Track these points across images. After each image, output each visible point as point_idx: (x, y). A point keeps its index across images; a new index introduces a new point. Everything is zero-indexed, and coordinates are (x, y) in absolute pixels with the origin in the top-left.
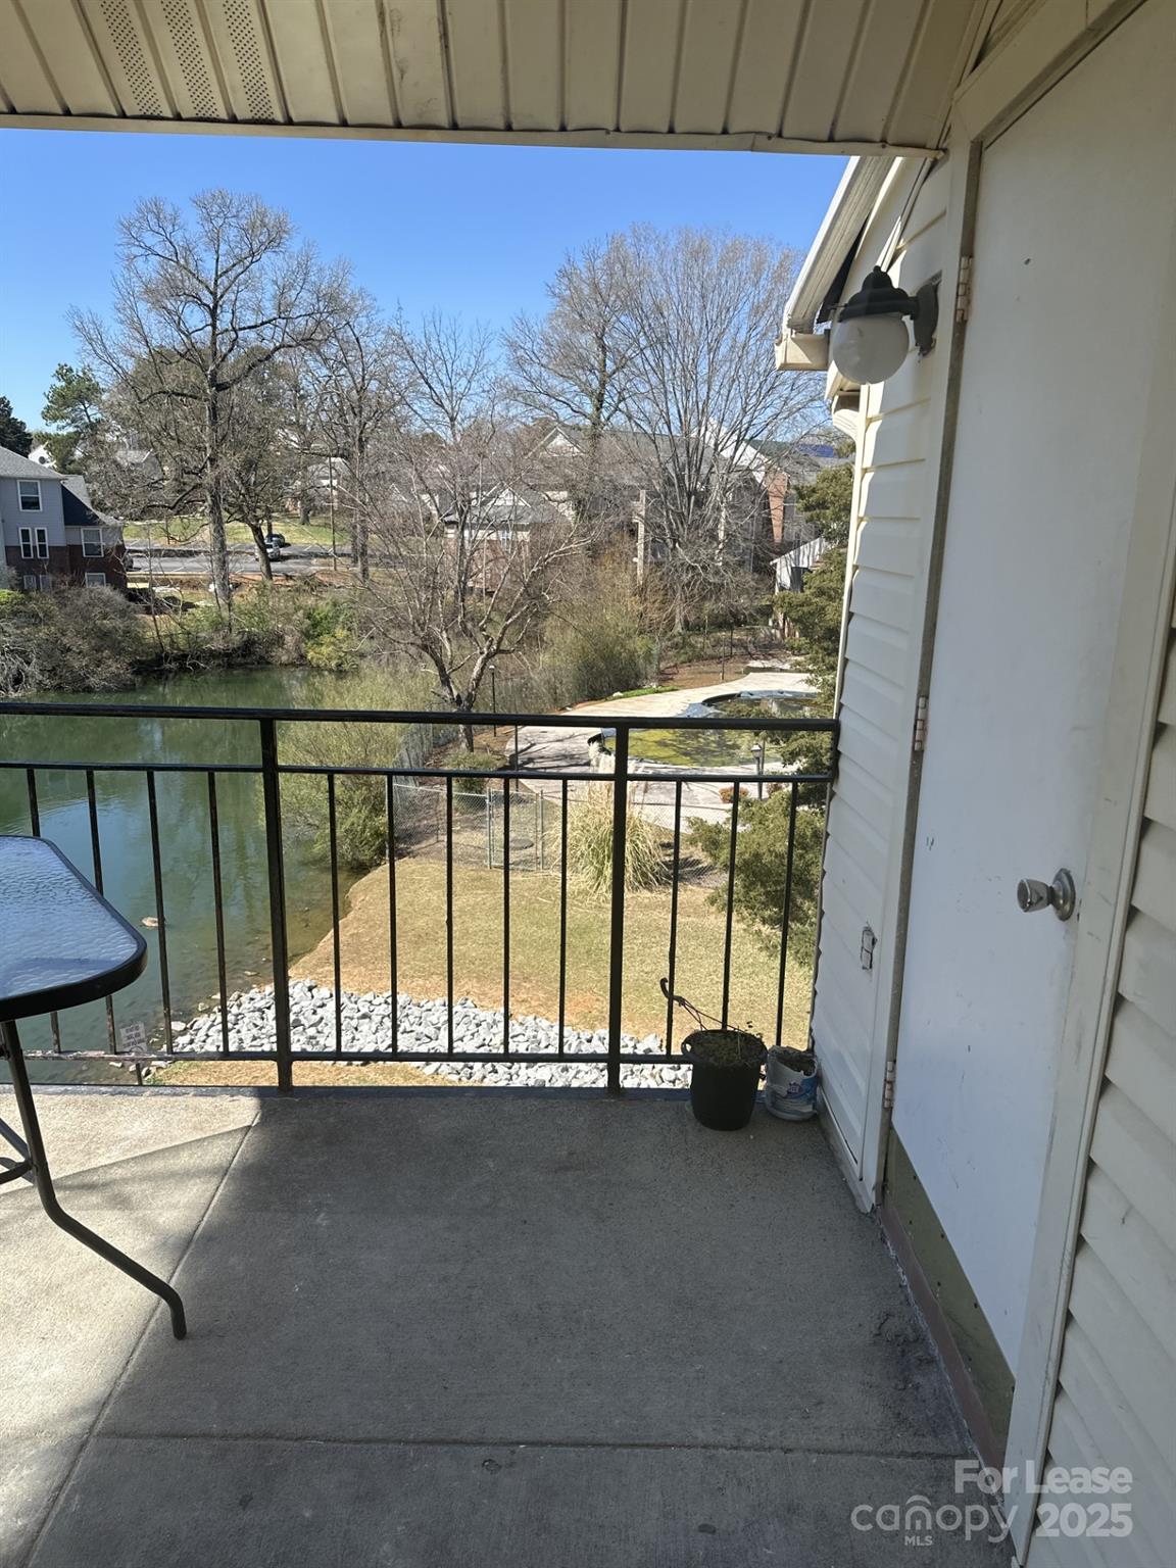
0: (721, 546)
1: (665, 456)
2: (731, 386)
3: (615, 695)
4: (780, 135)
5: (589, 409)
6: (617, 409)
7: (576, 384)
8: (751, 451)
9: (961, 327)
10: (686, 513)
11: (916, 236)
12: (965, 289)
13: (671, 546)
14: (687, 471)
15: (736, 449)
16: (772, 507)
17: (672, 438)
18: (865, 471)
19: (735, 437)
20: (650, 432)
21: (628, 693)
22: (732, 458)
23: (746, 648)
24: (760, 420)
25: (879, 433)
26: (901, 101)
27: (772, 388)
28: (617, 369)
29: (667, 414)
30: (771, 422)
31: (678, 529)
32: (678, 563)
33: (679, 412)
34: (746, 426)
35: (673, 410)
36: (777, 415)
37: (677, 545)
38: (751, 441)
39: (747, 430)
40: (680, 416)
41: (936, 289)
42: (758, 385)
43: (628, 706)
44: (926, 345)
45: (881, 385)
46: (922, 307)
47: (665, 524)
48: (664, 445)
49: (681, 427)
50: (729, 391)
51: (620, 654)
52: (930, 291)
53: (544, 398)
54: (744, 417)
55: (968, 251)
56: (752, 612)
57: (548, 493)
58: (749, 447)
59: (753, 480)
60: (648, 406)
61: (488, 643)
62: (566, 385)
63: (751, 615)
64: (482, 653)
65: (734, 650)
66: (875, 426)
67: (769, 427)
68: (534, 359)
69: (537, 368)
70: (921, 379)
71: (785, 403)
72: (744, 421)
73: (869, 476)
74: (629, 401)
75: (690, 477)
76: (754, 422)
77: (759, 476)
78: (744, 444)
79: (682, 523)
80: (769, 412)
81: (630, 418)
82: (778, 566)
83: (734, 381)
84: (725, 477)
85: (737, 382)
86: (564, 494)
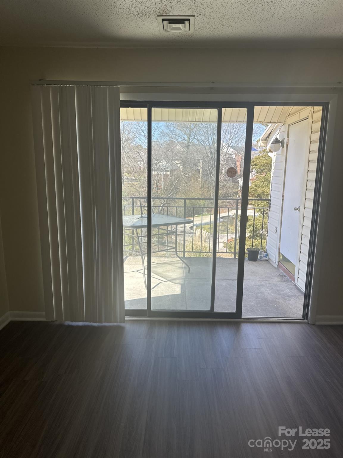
0: (223, 176)
1: (208, 151)
2: (226, 132)
3: (195, 216)
4: (264, 122)
5: (187, 139)
6: (194, 138)
7: (183, 132)
8: (232, 150)
9: (287, 146)
10: (214, 166)
11: (281, 132)
12: (288, 142)
13: (210, 175)
14: (214, 155)
15: (228, 149)
16: (237, 165)
17: (210, 146)
18: (274, 162)
19: (227, 146)
20: (203, 144)
21: (199, 215)
22: (227, 151)
23: (231, 203)
24: (234, 141)
25: (276, 157)
26: (279, 118)
27: (237, 132)
28: (195, 128)
29: (209, 140)
30: (237, 142)
31: (211, 171)
32: (212, 180)
33: (212, 139)
34: (230, 143)
35: (210, 139)
36: (239, 140)
37: (211, 175)
38: (232, 147)
39: (230, 144)
40: (212, 140)
41: (284, 140)
42: (233, 132)
43: (199, 219)
44: (283, 147)
45: (276, 152)
46: (282, 142)
47: (208, 169)
48: (207, 148)
49: (212, 143)
50: (226, 133)
51: (197, 205)
52: (283, 140)
53: (174, 136)
54: (230, 140)
55: (288, 137)
56: (233, 193)
57: (175, 161)
58: (231, 149)
59: (232, 157)
60: (203, 138)
61: (164, 201)
62: (180, 132)
63: (232, 194)
64: (162, 204)
65: (228, 204)
66: (275, 156)
67: (237, 143)
68: (171, 125)
69: (173, 128)
70: (282, 151)
71: (241, 136)
72: (230, 142)
73: (275, 163)
74: (198, 136)
75: (215, 156)
76: (233, 142)
77: (234, 156)
78: (230, 148)
79: (213, 169)
80: (237, 139)
81: (198, 141)
82: (239, 181)
83: (227, 130)
84: (225, 156)
85: (228, 131)
86: (179, 162)
